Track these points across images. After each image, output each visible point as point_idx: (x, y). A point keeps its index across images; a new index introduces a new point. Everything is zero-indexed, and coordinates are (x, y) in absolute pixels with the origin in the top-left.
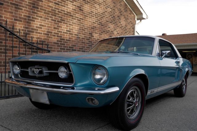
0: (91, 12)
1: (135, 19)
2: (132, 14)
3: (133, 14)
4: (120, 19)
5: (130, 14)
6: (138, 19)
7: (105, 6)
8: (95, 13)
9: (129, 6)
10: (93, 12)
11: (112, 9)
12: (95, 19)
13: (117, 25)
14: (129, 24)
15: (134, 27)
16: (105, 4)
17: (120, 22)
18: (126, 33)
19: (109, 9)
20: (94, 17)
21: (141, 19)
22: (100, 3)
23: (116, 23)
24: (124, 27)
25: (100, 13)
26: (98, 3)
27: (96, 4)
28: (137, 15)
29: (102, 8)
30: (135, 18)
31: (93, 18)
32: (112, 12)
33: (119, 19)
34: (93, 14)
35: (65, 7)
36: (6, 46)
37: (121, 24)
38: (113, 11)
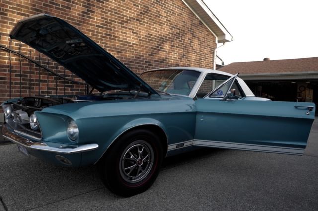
0: (149, 34)
1: (215, 42)
2: (210, 35)
3: (212, 35)
4: (193, 42)
5: (207, 35)
6: (219, 42)
7: (169, 26)
8: (155, 36)
9: (206, 25)
10: (151, 35)
11: (180, 29)
12: (154, 43)
13: (188, 50)
14: (206, 48)
15: (213, 52)
16: (170, 24)
17: (192, 47)
18: (202, 60)
19: (175, 30)
20: (153, 40)
21: (224, 41)
22: (161, 23)
23: (186, 47)
24: (199, 53)
25: (161, 35)
26: (159, 22)
27: (156, 24)
28: (217, 36)
29: (164, 29)
30: (215, 40)
31: (152, 43)
32: (179, 34)
33: (191, 42)
34: (152, 38)
35: (111, 30)
36: (11, 83)
37: (193, 49)
38: (182, 32)
